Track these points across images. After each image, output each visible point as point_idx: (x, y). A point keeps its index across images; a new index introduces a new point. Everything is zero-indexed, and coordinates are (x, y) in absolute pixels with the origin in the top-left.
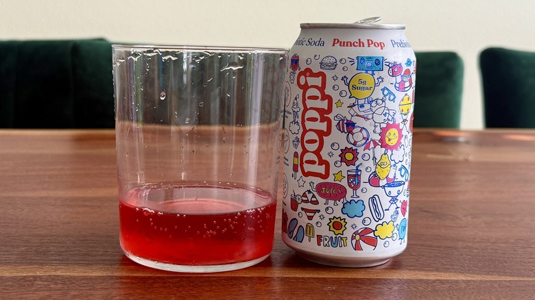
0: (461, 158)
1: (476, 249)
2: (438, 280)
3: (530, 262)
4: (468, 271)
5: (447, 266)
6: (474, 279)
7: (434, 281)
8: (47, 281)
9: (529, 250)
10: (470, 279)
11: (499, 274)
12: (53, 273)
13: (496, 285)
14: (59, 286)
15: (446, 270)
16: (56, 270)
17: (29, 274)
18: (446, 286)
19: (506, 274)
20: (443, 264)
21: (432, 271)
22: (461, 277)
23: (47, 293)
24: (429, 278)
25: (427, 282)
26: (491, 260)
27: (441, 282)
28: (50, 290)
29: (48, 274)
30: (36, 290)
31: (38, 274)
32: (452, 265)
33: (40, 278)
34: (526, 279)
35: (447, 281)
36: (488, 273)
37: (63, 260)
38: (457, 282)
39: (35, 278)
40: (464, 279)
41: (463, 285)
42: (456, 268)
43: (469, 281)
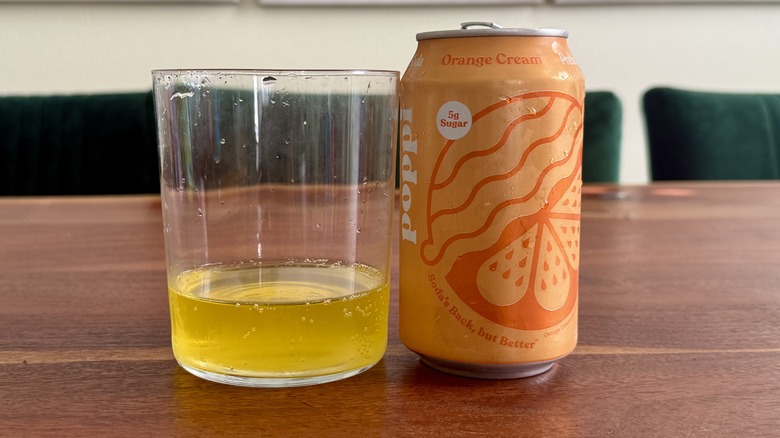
1: (637, 318)
3: (705, 332)
4: (628, 344)
5: (601, 339)
6: (634, 353)
7: (585, 357)
8: (98, 367)
9: (704, 317)
10: (629, 352)
11: (666, 346)
12: (108, 359)
13: (663, 359)
14: (113, 373)
15: (601, 343)
16: (111, 355)
17: (77, 360)
18: (600, 362)
19: (675, 346)
20: (596, 336)
22: (619, 351)
23: (98, 382)
26: (657, 331)
27: (594, 357)
28: (102, 377)
29: (100, 359)
30: (84, 379)
31: (88, 359)
32: (608, 337)
33: (91, 364)
34: (700, 351)
35: (601, 356)
36: (653, 346)
37: (121, 343)
38: (614, 356)
39: (84, 364)
40: (622, 353)
41: (621, 361)
42: (612, 340)
43: (629, 355)
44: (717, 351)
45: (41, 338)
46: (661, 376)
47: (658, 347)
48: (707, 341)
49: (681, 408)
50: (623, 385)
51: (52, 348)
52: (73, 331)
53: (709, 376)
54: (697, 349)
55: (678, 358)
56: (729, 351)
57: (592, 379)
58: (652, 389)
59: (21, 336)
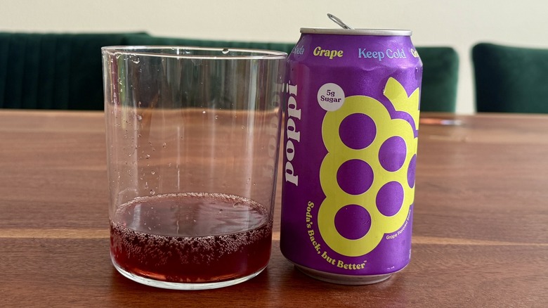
0: (459, 139)
1: (479, 218)
2: (449, 245)
3: (525, 230)
4: (474, 237)
5: (457, 233)
6: (479, 244)
7: (446, 246)
9: (523, 219)
10: (476, 244)
11: (500, 240)
13: (498, 249)
15: (456, 237)
18: (457, 250)
19: (505, 240)
20: (452, 231)
21: (444, 237)
22: (469, 243)
24: (441, 243)
25: (440, 246)
26: (493, 228)
27: (453, 246)
32: (460, 232)
34: (522, 244)
35: (457, 246)
36: (491, 239)
38: (465, 247)
40: (471, 244)
41: (471, 249)
42: (464, 234)
43: (475, 246)
44: (534, 244)
45: (77, 220)
46: (498, 262)
47: (494, 241)
48: (527, 237)
49: (513, 285)
50: (474, 267)
51: (86, 227)
52: (97, 215)
53: (530, 262)
54: (520, 242)
55: (508, 248)
56: (542, 244)
57: (453, 262)
58: (493, 271)
59: (63, 218)
